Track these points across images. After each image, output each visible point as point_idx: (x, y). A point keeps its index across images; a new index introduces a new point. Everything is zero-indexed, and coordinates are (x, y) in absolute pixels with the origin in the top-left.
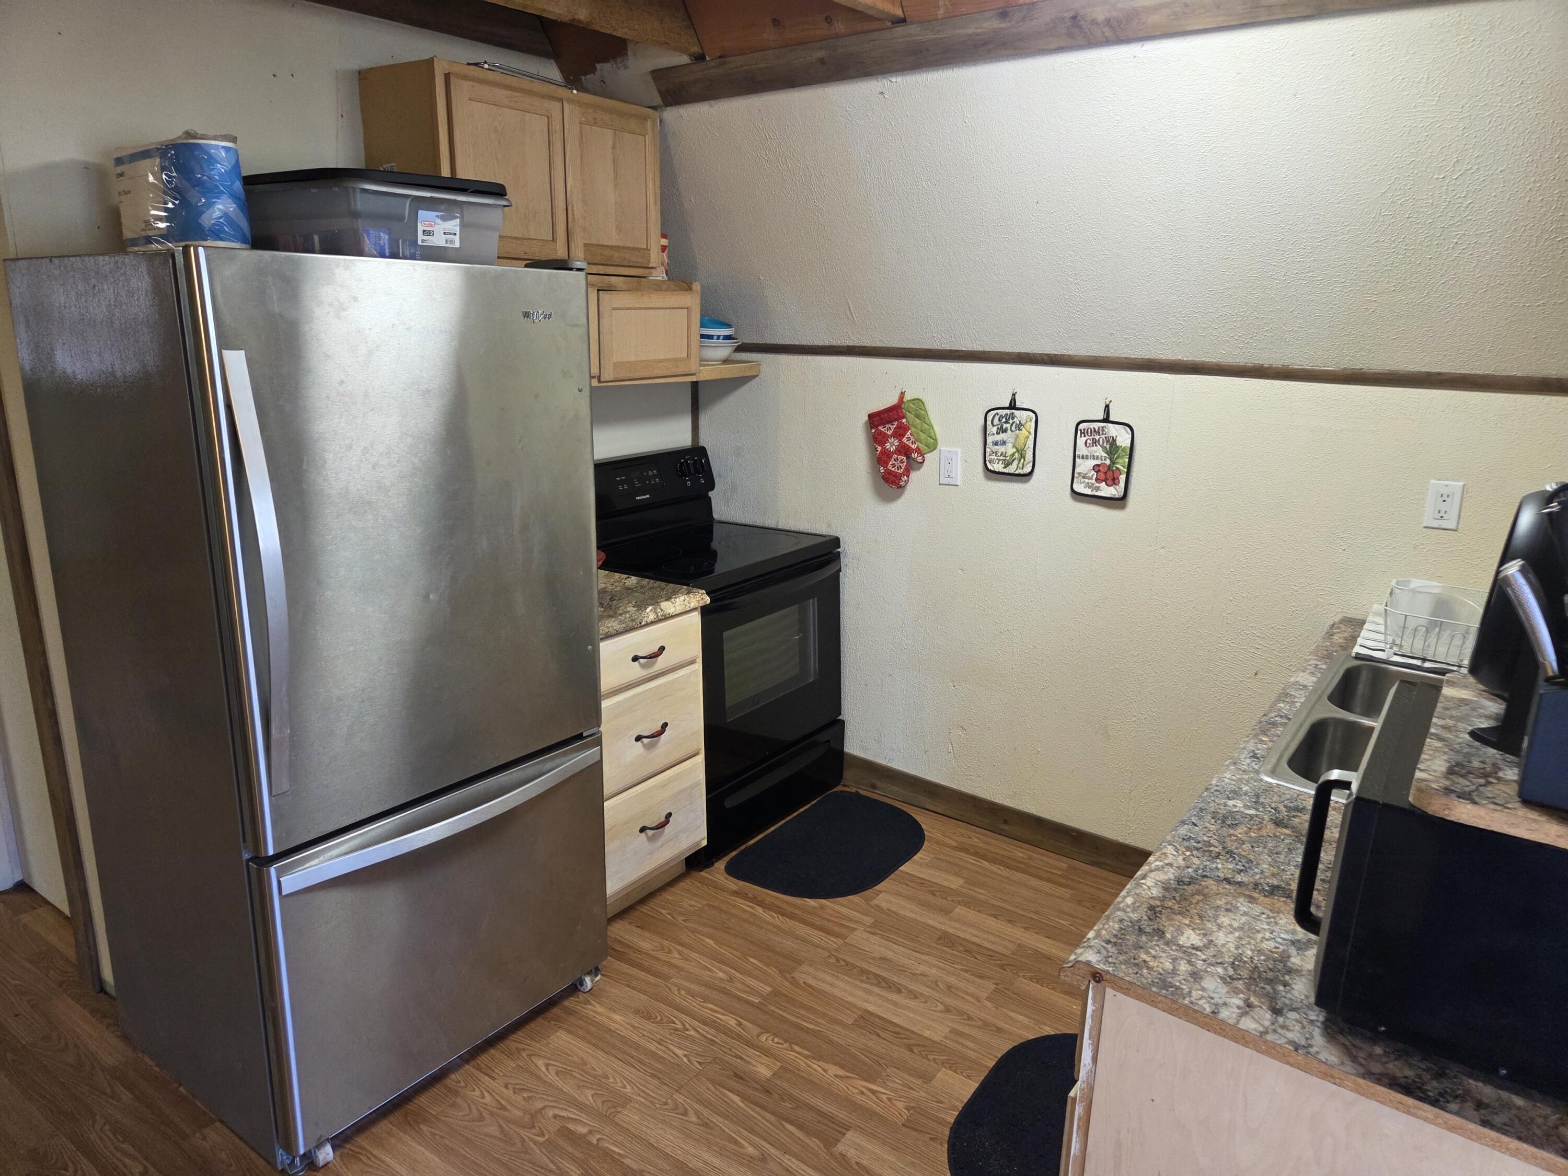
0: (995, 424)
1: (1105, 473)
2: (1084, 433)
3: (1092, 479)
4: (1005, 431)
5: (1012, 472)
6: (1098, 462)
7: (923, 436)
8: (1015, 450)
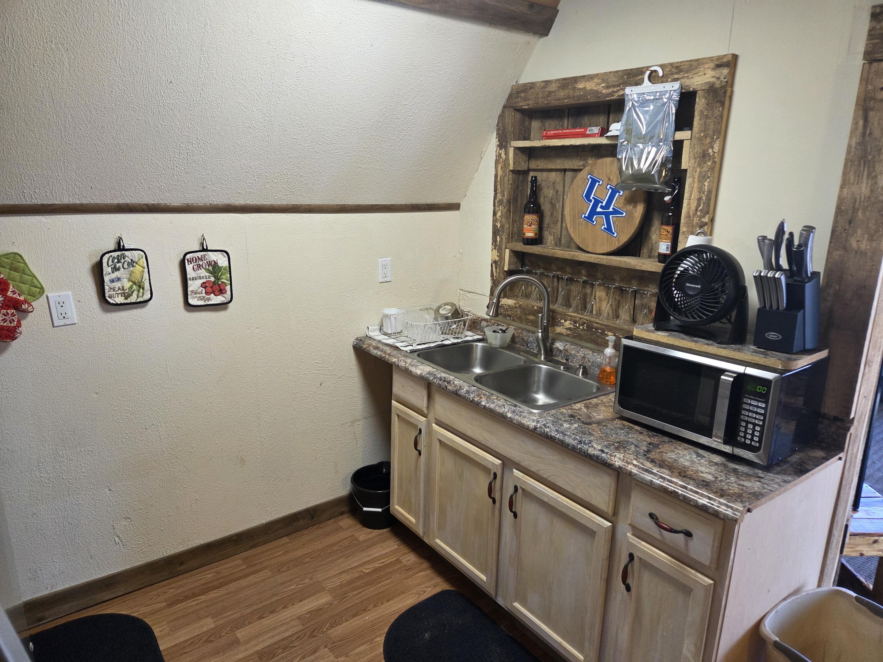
0: (109, 265)
1: (212, 287)
2: (190, 261)
3: (202, 293)
4: (118, 269)
5: (134, 301)
6: (204, 280)
7: (25, 287)
8: (131, 283)
